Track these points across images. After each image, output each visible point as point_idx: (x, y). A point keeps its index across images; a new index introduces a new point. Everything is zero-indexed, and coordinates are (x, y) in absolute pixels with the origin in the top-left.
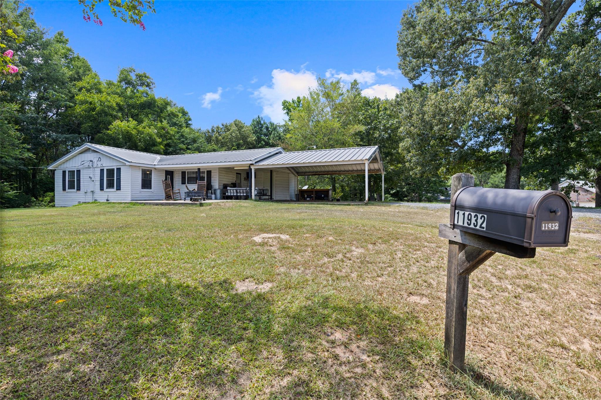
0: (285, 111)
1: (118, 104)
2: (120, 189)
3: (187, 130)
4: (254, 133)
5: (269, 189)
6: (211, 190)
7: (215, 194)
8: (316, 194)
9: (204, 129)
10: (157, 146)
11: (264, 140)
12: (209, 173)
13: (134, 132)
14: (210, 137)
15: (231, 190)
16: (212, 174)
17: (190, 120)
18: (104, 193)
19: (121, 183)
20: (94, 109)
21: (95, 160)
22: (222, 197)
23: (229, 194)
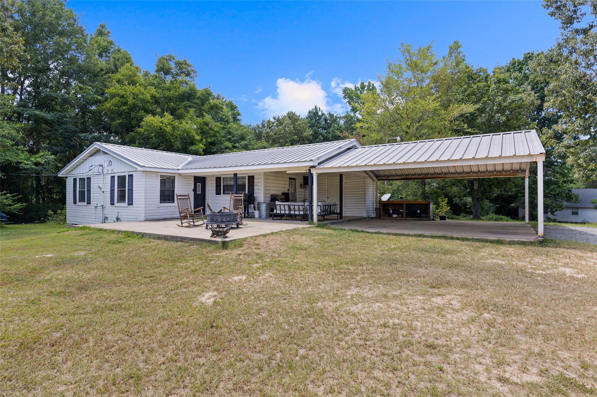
0: (347, 100)
1: (153, 97)
2: (132, 204)
3: (234, 126)
4: (310, 127)
5: (338, 203)
6: (253, 203)
7: (259, 209)
8: (407, 209)
9: (254, 124)
10: (195, 144)
11: (322, 134)
12: (251, 179)
13: (169, 129)
14: (260, 133)
15: (282, 206)
16: (255, 181)
17: (239, 114)
18: (114, 208)
19: (134, 195)
20: (125, 104)
21: (105, 164)
22: (269, 215)
23: (278, 212)
